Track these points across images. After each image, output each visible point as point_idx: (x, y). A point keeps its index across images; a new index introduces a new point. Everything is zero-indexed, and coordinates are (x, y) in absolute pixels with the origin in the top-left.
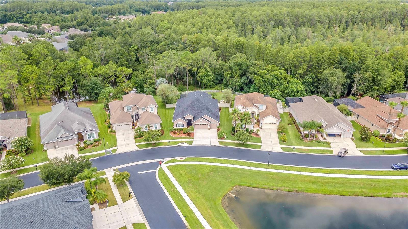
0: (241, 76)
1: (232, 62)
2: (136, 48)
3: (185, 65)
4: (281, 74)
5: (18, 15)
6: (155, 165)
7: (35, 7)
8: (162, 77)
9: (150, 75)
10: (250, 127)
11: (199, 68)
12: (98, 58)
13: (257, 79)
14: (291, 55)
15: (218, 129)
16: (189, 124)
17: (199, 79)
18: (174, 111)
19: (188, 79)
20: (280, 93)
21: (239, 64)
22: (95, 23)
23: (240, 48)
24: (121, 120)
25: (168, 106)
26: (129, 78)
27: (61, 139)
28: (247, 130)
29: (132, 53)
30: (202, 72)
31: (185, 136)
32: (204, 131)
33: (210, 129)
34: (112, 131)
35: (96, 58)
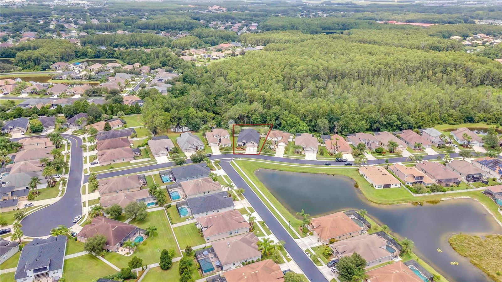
0: (276, 120)
1: (271, 111)
2: (214, 96)
3: (245, 113)
4: (296, 120)
5: (109, 51)
6: (229, 160)
7: (118, 40)
8: (232, 119)
9: (225, 117)
10: (272, 147)
11: (252, 115)
12: (192, 103)
13: (283, 122)
14: (303, 110)
15: (258, 147)
16: (244, 145)
17: (252, 121)
18: (237, 138)
19: (246, 120)
20: (295, 131)
21: (275, 113)
22: (176, 63)
23: (278, 102)
24: (213, 142)
25: (235, 135)
26: (213, 119)
27: (190, 148)
28: (271, 149)
29: (212, 100)
30: (254, 117)
31: (242, 150)
32: (251, 148)
33: (254, 147)
34: (209, 146)
35: (191, 104)
